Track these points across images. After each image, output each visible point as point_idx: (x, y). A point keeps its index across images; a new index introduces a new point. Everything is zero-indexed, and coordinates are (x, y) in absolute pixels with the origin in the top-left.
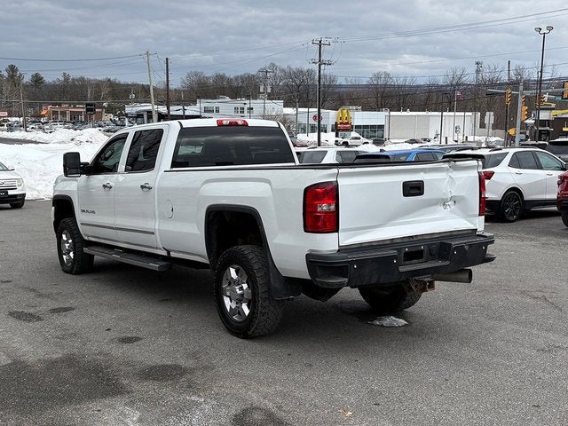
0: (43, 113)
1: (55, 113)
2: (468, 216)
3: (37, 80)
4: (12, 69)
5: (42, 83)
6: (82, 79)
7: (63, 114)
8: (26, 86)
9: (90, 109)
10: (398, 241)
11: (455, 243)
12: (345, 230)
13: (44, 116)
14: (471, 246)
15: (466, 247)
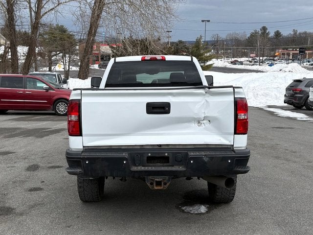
0: (276, 54)
1: (283, 54)
2: (223, 133)
3: (278, 34)
4: (264, 29)
5: (280, 36)
6: (305, 33)
7: (288, 55)
8: (270, 39)
9: (302, 51)
10: (148, 147)
11: (191, 154)
12: (87, 135)
13: (277, 56)
14: (212, 158)
15: (204, 159)
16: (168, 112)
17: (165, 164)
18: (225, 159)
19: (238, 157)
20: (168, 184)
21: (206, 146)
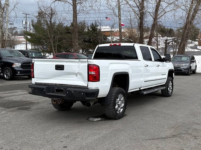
2: (84, 81)
14: (75, 91)
15: (73, 91)
16: (63, 69)
17: (62, 93)
18: (80, 92)
19: (86, 92)
20: (60, 102)
21: (79, 87)
